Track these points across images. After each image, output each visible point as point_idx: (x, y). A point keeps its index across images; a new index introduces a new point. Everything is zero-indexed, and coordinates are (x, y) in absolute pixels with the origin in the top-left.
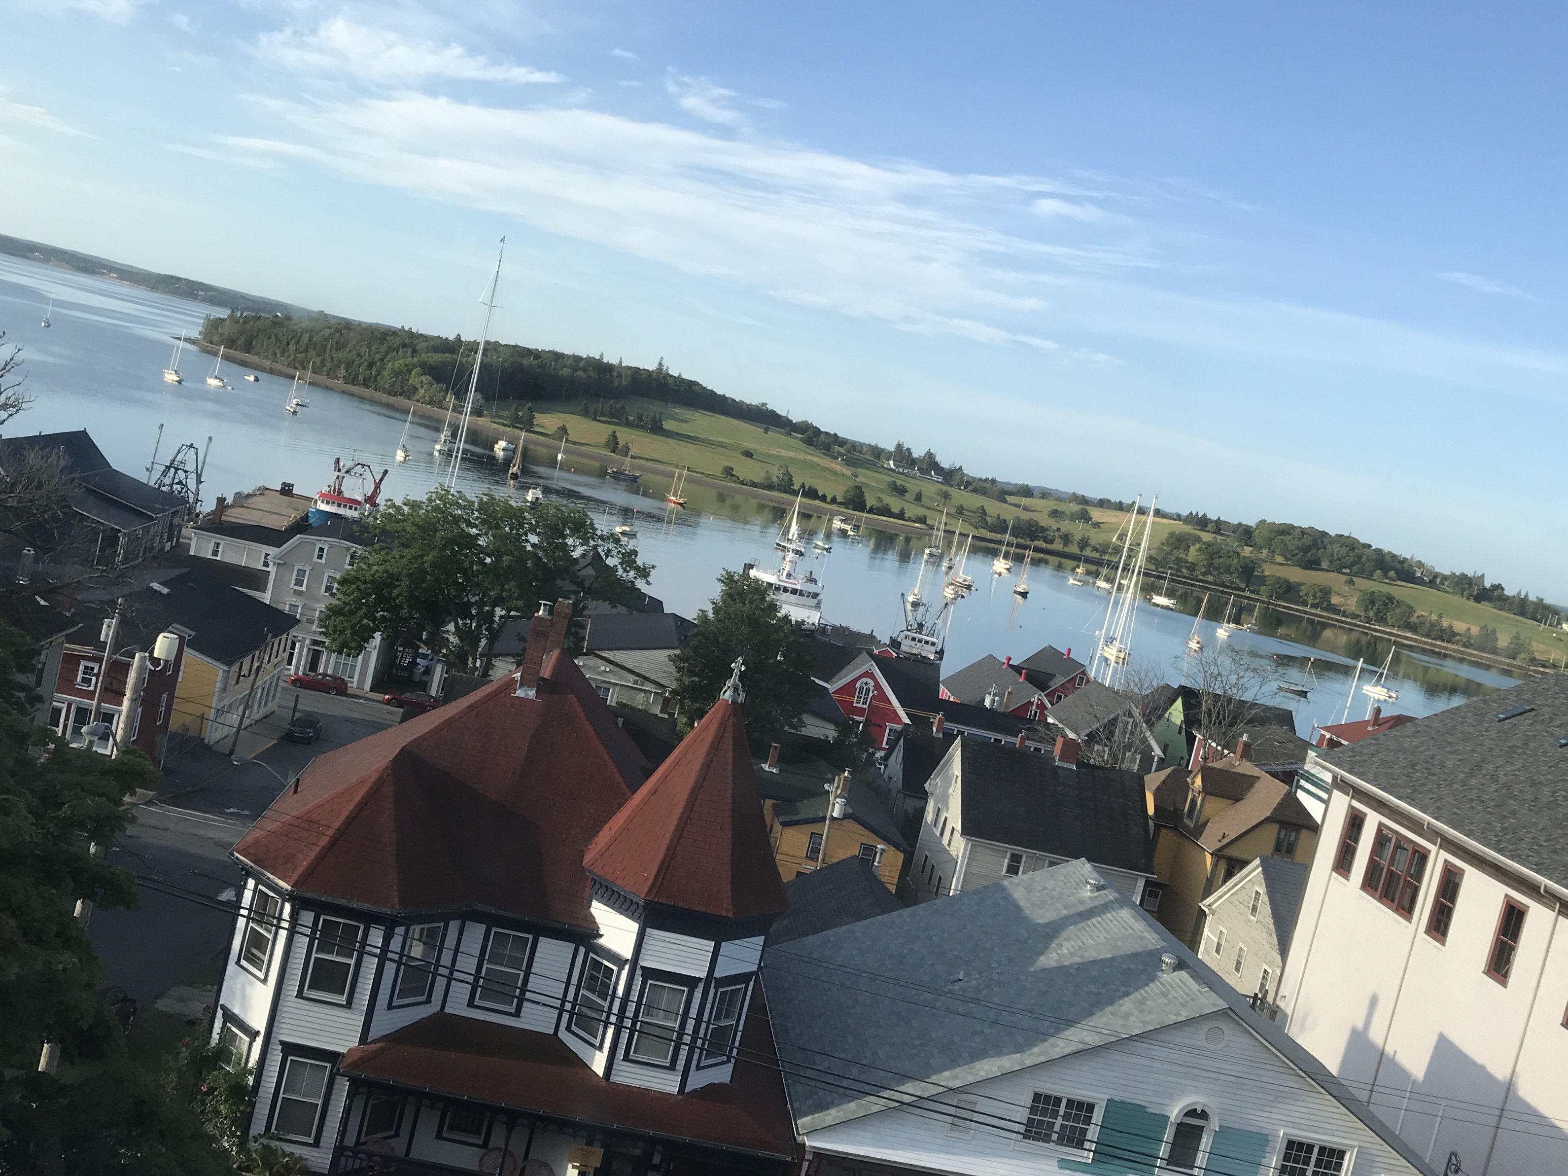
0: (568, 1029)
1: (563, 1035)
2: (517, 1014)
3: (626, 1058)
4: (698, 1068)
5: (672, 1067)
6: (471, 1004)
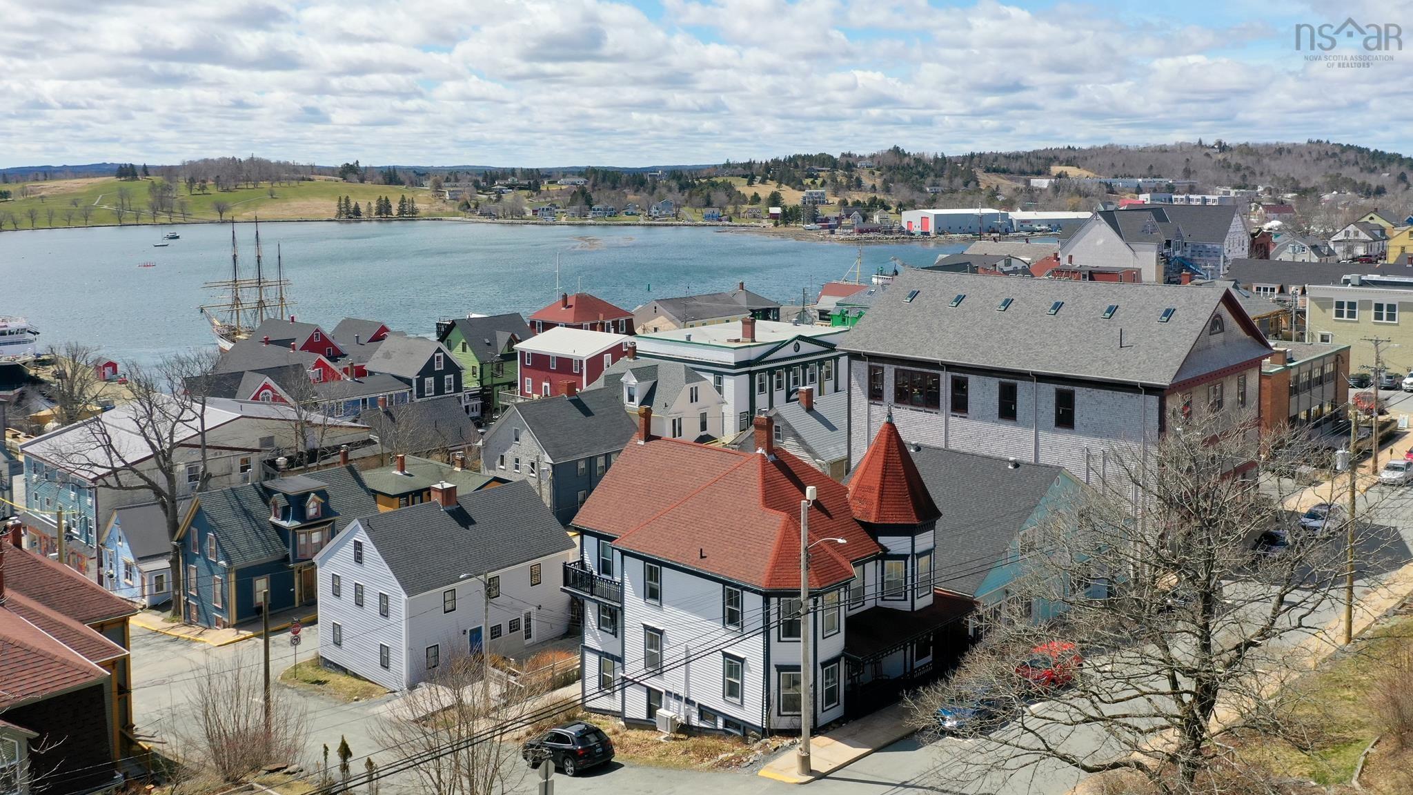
1: (880, 604)
2: (864, 604)
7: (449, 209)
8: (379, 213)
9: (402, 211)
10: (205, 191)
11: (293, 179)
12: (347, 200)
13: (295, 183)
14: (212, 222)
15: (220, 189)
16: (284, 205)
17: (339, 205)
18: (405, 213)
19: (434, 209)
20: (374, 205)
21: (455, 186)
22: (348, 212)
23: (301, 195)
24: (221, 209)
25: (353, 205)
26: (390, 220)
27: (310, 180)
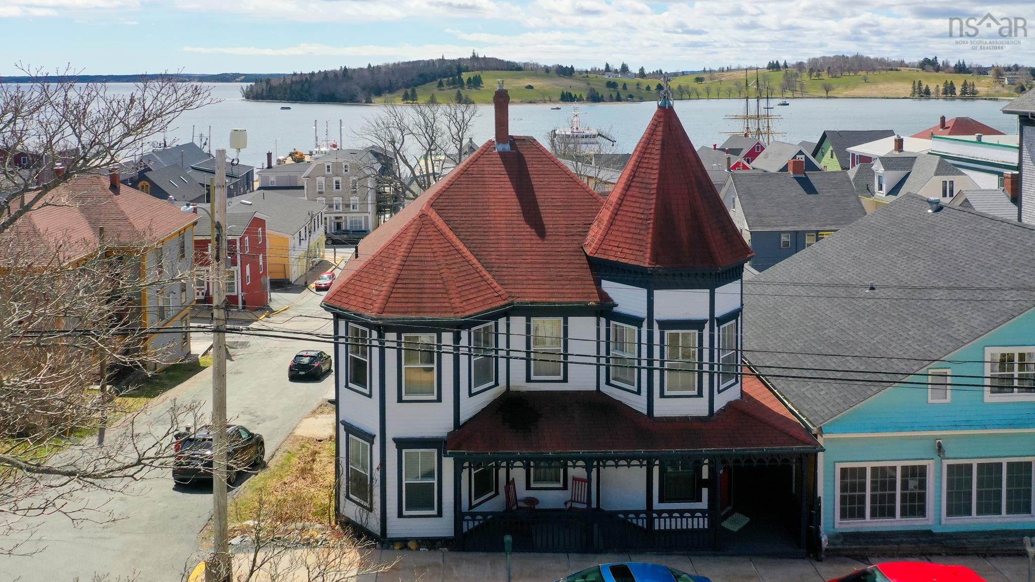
0: (608, 383)
1: (604, 388)
2: (565, 380)
3: (662, 395)
4: (719, 392)
5: (700, 394)
6: (528, 380)
7: (1006, 91)
8: (945, 92)
9: (964, 92)
10: (820, 78)
11: (884, 70)
12: (920, 84)
13: (884, 72)
14: (821, 97)
15: (830, 76)
16: (873, 87)
17: (914, 88)
18: (967, 93)
19: (992, 92)
20: (941, 88)
21: (1015, 74)
22: (920, 92)
23: (888, 80)
24: (827, 89)
25: (924, 87)
26: (953, 99)
27: (897, 70)
